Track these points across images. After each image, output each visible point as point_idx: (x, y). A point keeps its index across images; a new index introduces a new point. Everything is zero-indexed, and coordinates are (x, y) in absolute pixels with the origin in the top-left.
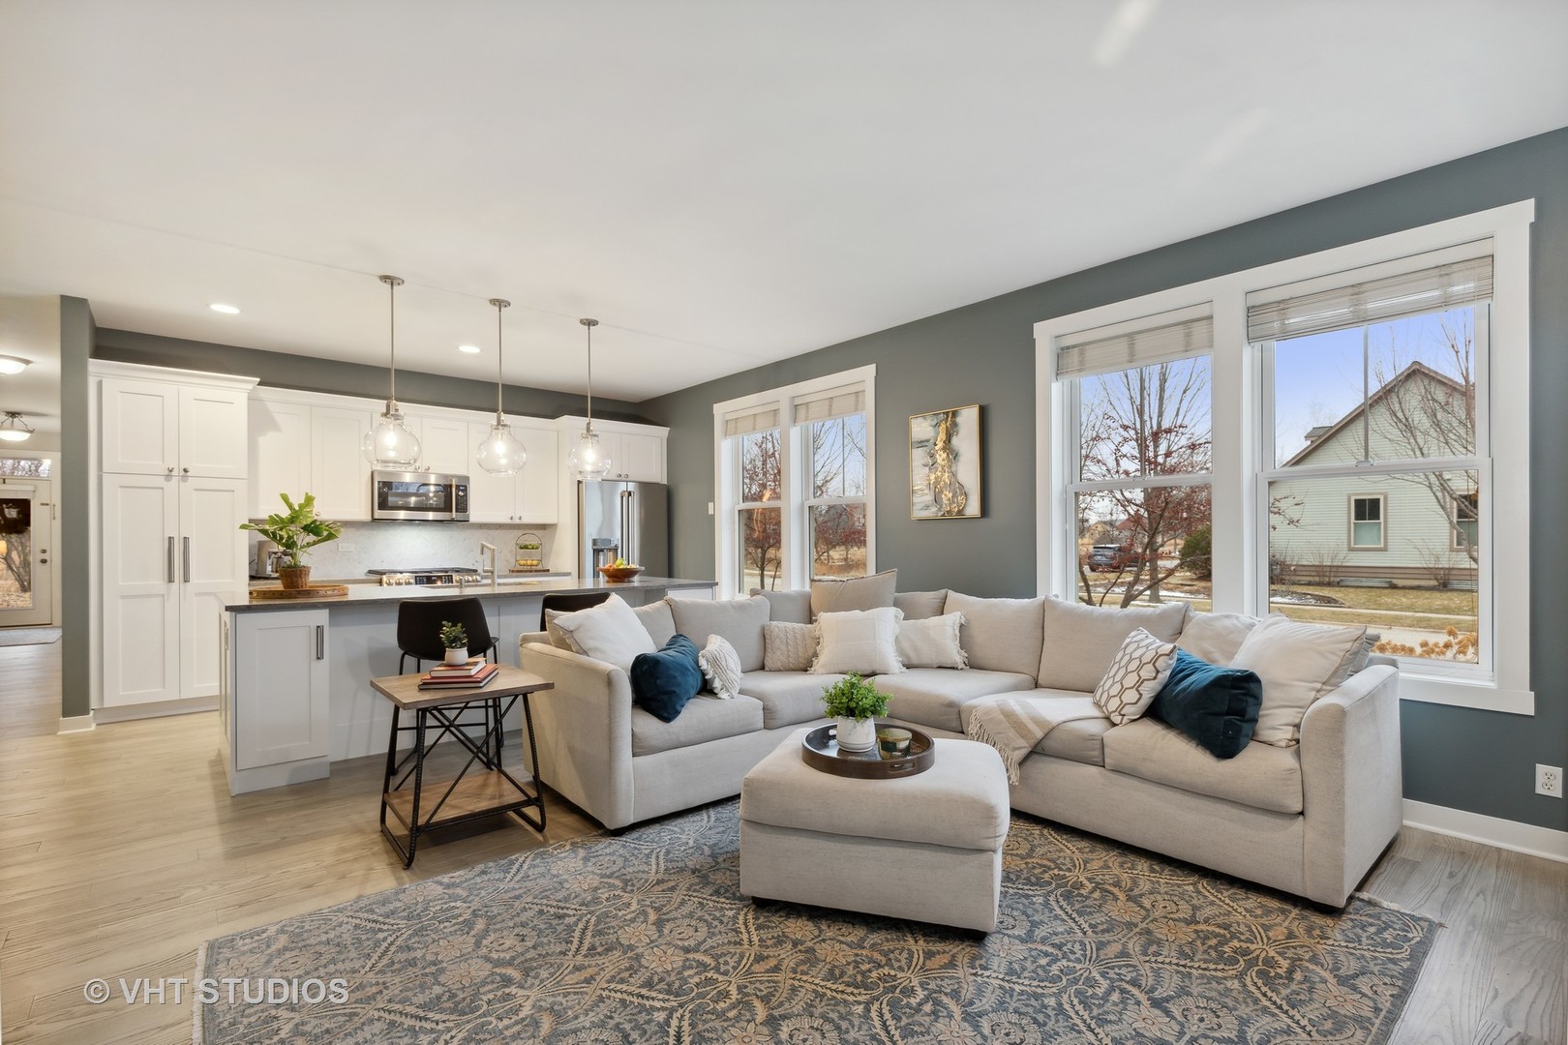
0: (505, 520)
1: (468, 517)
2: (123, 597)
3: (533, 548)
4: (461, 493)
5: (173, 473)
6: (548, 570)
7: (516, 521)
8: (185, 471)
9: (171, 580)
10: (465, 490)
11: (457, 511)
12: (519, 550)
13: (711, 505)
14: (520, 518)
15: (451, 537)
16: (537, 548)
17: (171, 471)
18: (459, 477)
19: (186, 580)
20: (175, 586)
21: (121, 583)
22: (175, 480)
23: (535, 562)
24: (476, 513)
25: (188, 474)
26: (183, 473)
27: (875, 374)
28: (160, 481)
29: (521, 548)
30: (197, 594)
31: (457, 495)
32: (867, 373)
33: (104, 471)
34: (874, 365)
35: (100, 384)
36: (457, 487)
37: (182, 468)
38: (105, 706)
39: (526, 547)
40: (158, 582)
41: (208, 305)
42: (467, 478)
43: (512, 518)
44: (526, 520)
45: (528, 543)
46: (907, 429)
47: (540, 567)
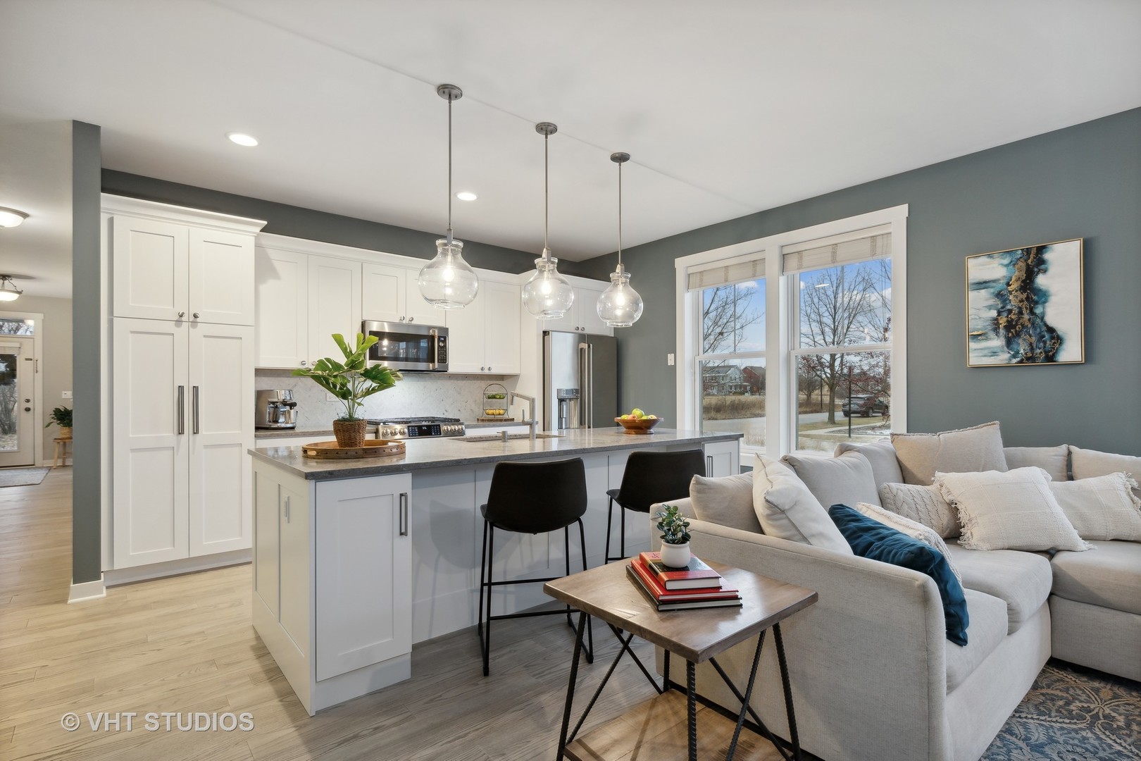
0: (477, 371)
1: (447, 367)
2: (133, 450)
3: (500, 398)
4: (441, 344)
5: (183, 319)
6: (513, 420)
7: (486, 372)
8: (195, 316)
9: (181, 432)
10: (445, 341)
11: (438, 362)
12: (485, 400)
13: (671, 357)
14: (489, 369)
15: (425, 387)
16: (503, 398)
17: (181, 316)
18: (441, 329)
19: (196, 431)
20: (184, 437)
21: (131, 436)
22: (185, 325)
23: (502, 412)
24: (454, 366)
25: (198, 320)
26: (192, 318)
27: (907, 216)
28: (170, 327)
29: (489, 398)
30: (206, 447)
31: (439, 346)
32: (898, 215)
33: (114, 315)
34: (906, 205)
35: (111, 221)
36: (439, 337)
37: (192, 313)
38: (115, 569)
39: (494, 397)
40: (169, 435)
41: (226, 136)
42: (446, 330)
43: (482, 369)
44: (495, 371)
45: (494, 393)
46: (962, 271)
47: (506, 417)
